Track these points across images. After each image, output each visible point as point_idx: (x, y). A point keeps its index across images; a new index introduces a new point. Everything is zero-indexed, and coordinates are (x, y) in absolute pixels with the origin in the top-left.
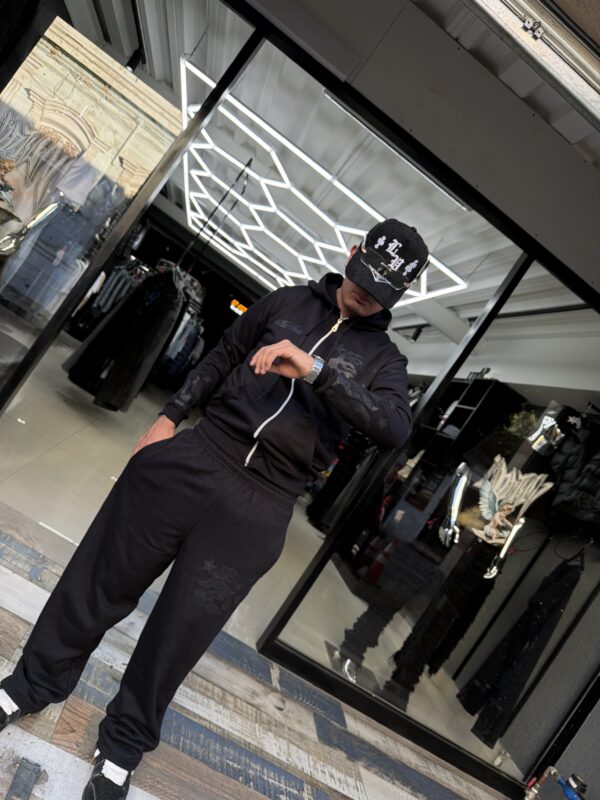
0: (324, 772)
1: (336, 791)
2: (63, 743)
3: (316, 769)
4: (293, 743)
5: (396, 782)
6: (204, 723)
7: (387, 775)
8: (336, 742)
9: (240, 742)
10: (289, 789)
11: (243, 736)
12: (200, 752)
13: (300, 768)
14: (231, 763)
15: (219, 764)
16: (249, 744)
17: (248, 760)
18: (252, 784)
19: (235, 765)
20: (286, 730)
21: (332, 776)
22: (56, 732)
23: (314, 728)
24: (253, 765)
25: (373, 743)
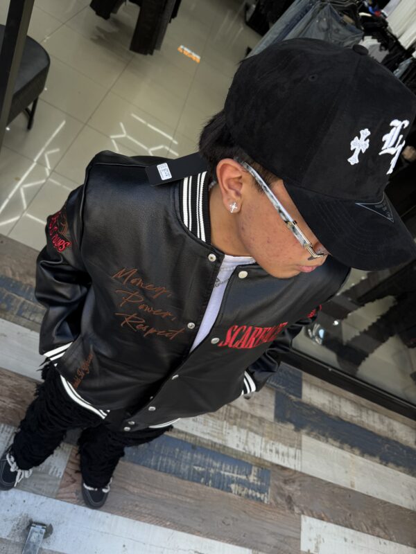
0: (271, 450)
1: (277, 465)
2: (66, 495)
3: (265, 449)
4: (251, 430)
5: (330, 440)
6: (181, 436)
7: (324, 435)
8: (288, 416)
9: (208, 445)
10: (239, 476)
11: (211, 438)
12: (174, 466)
13: (252, 453)
14: (196, 468)
15: (187, 473)
16: (215, 443)
17: (211, 460)
18: (210, 482)
19: (200, 469)
20: (249, 419)
21: (277, 452)
22: (61, 487)
23: (273, 407)
24: (215, 464)
25: (320, 407)
